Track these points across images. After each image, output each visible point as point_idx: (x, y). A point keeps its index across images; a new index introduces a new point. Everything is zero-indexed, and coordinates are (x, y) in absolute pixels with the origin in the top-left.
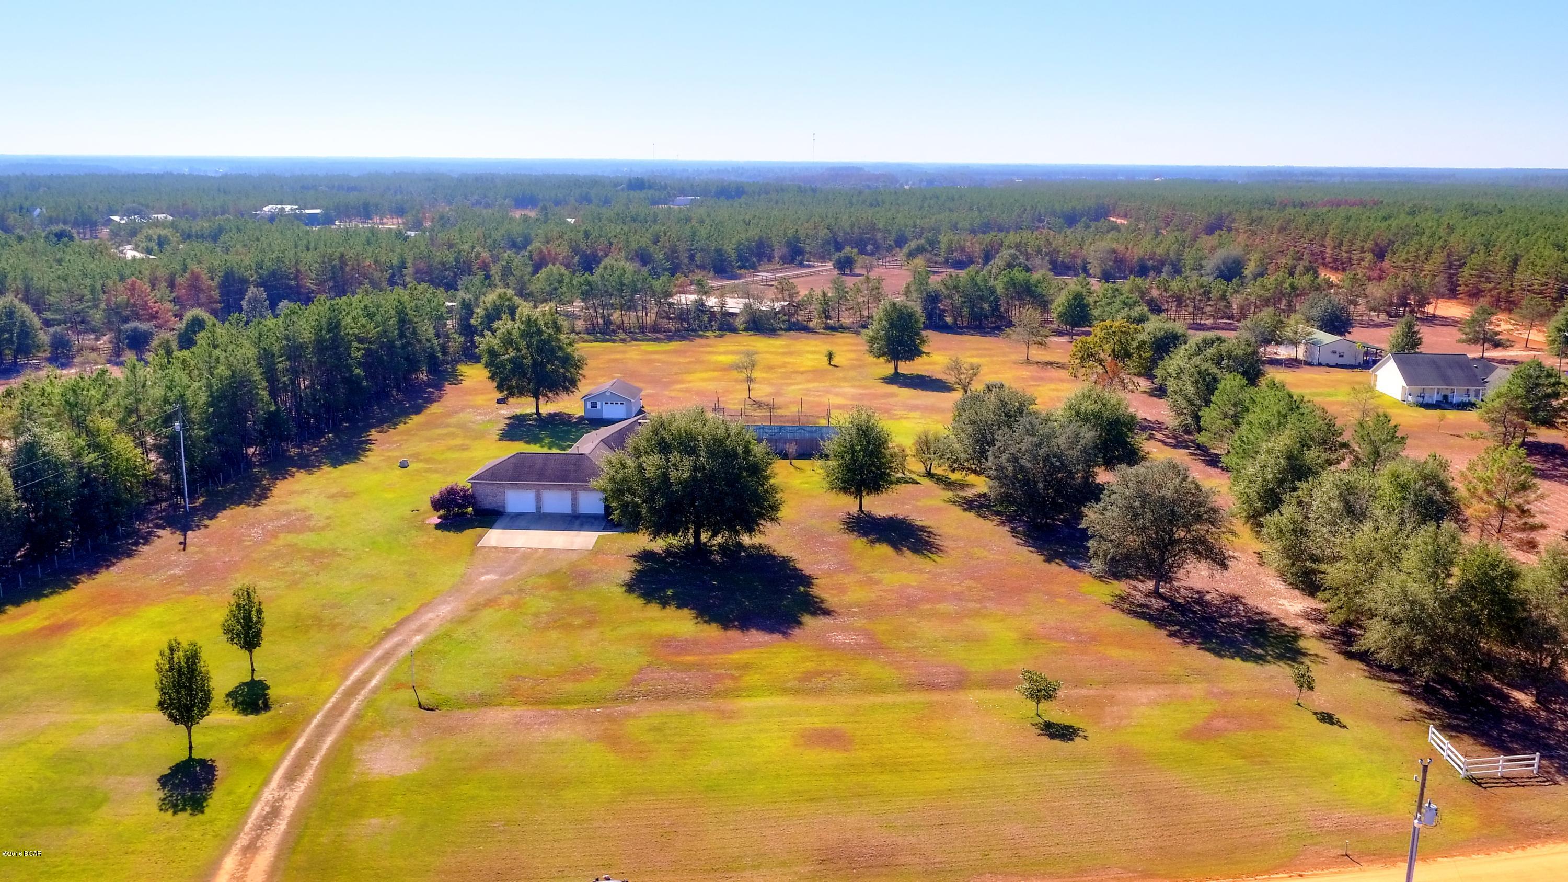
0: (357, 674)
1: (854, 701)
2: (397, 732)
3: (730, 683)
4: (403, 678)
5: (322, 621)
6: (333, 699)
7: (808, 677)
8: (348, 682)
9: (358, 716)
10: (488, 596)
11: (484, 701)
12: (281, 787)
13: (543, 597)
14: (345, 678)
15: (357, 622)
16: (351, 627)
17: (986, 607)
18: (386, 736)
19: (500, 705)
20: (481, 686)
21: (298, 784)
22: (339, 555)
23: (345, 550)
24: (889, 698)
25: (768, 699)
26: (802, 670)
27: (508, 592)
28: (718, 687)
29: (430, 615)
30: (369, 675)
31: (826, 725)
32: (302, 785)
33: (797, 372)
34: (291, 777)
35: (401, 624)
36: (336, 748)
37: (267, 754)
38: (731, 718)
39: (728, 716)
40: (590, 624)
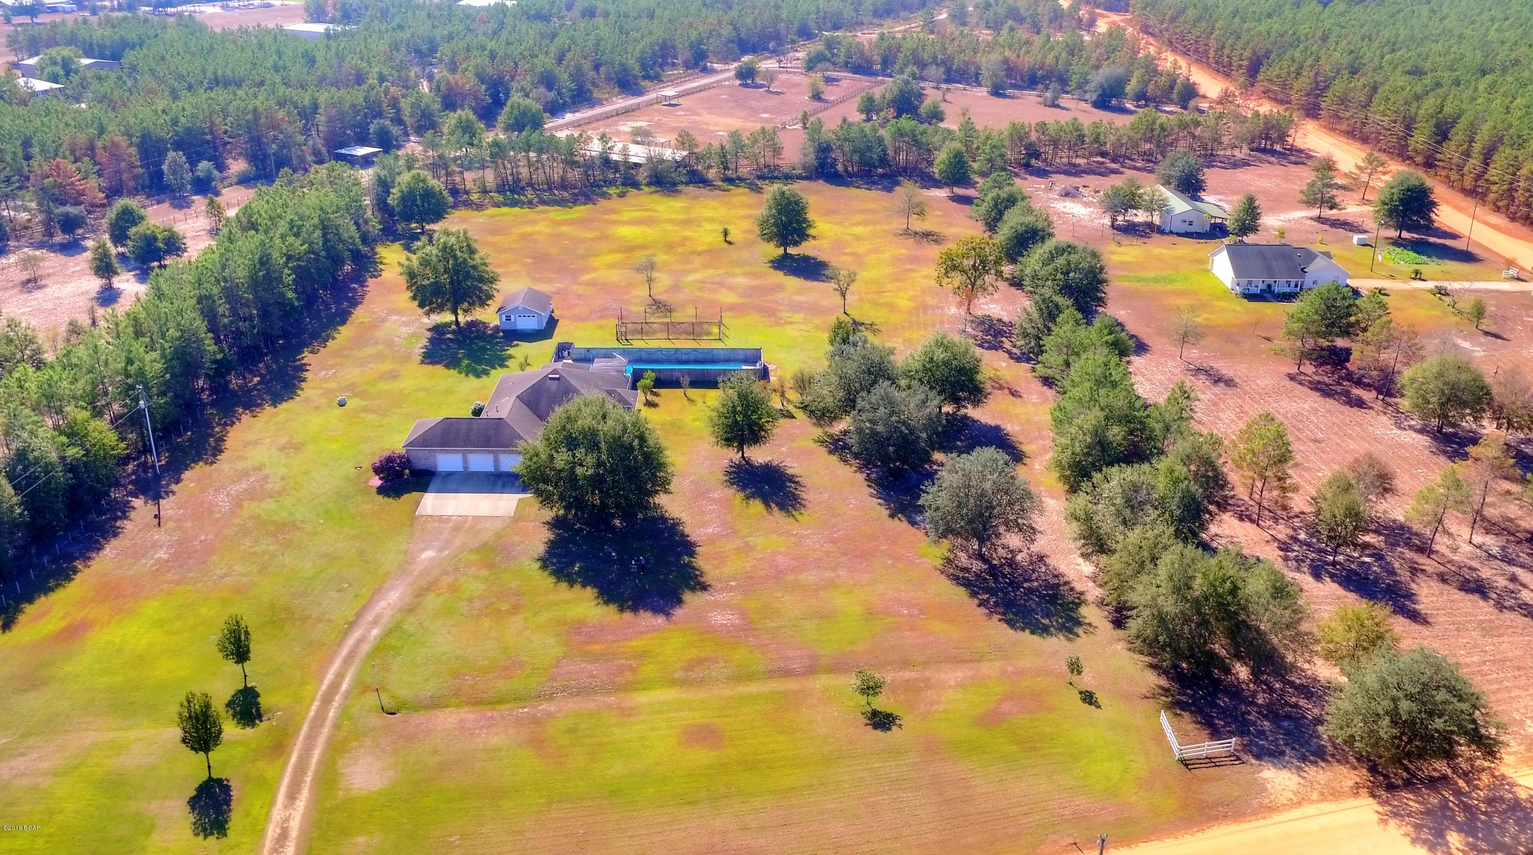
0: (330, 677)
1: (727, 692)
2: (368, 742)
3: (629, 676)
4: (368, 680)
5: (293, 613)
6: (314, 708)
7: (691, 665)
8: (324, 687)
9: (337, 726)
10: (428, 578)
11: (434, 704)
12: (286, 807)
13: (476, 577)
14: (321, 682)
15: (323, 614)
16: (319, 620)
17: (839, 576)
18: (360, 747)
19: (447, 706)
20: (429, 687)
21: (298, 803)
22: (299, 529)
23: (302, 522)
24: (754, 688)
25: (658, 692)
26: (688, 657)
27: (445, 573)
28: (620, 680)
29: (383, 604)
30: (340, 676)
31: (704, 720)
32: (301, 803)
33: (694, 253)
34: (292, 796)
35: (360, 614)
36: (322, 762)
37: (270, 773)
38: (629, 715)
39: (627, 713)
40: (516, 609)
